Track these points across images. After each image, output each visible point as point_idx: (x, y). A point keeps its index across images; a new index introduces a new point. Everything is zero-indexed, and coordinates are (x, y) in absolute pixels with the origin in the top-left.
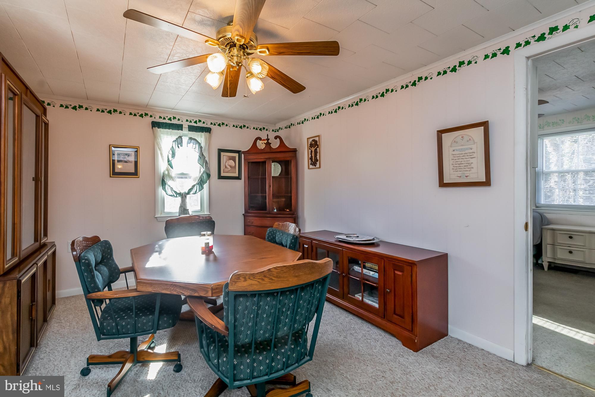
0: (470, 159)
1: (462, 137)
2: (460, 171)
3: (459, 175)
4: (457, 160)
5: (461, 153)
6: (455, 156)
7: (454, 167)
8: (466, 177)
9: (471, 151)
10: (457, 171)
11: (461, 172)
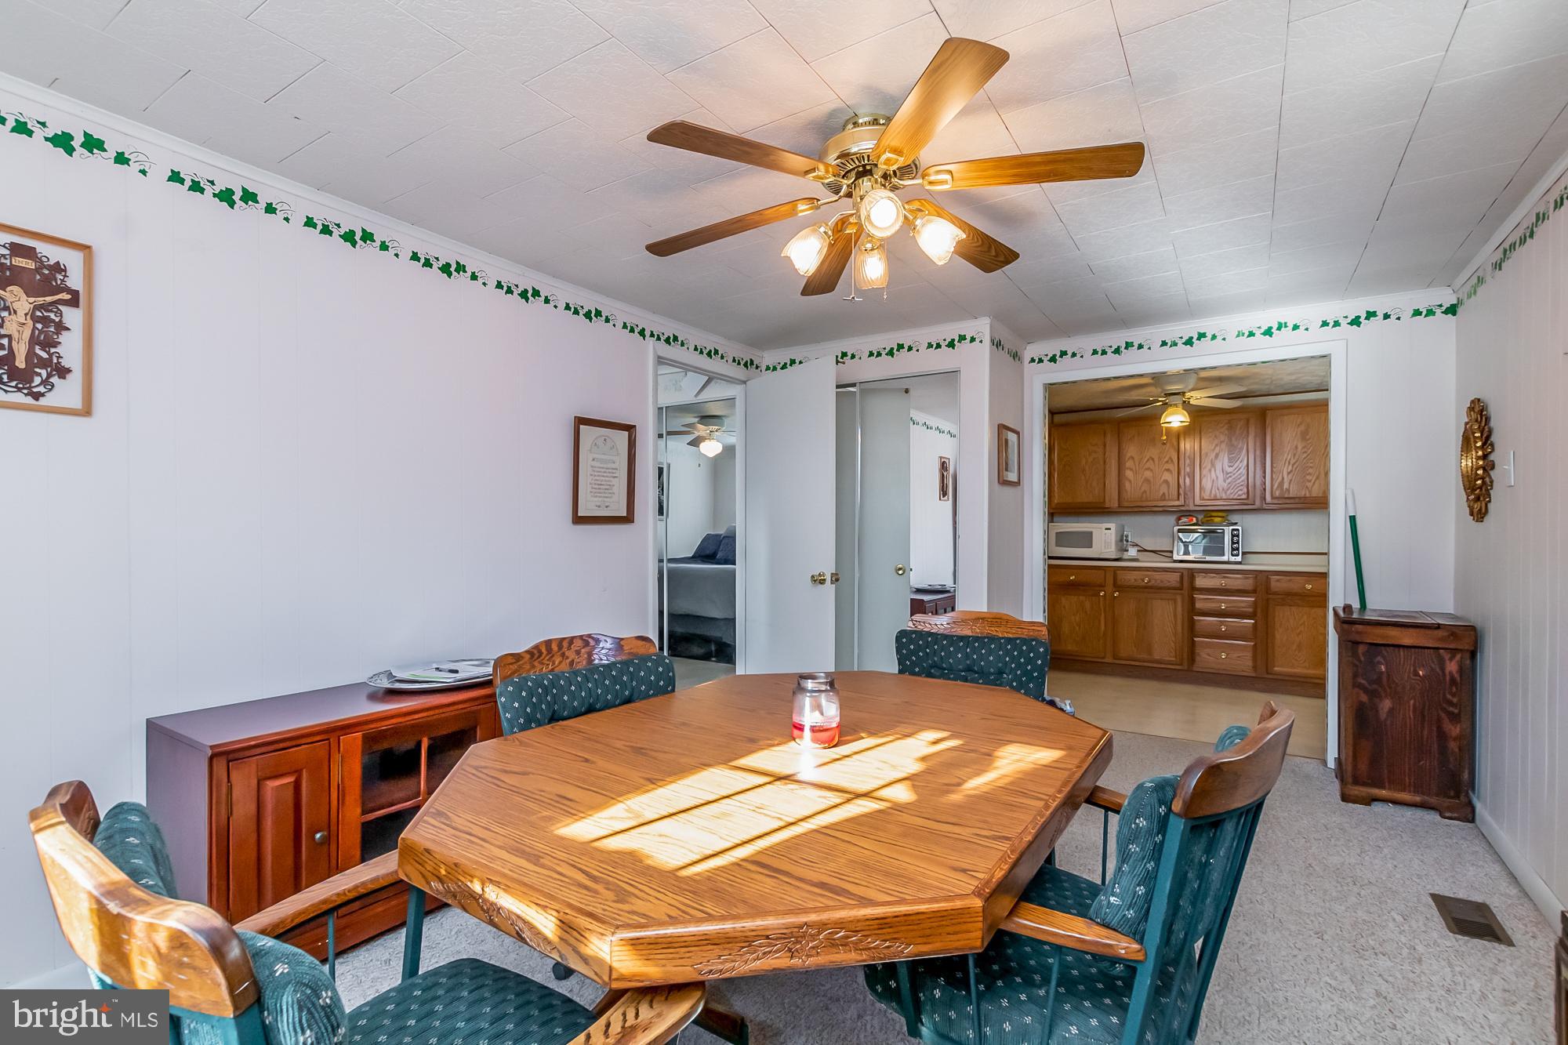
0: (612, 479)
1: (605, 440)
2: (600, 497)
3: (598, 504)
4: (598, 478)
5: (602, 466)
6: (594, 469)
7: (592, 488)
8: (607, 507)
9: (613, 466)
10: (596, 497)
11: (600, 499)
